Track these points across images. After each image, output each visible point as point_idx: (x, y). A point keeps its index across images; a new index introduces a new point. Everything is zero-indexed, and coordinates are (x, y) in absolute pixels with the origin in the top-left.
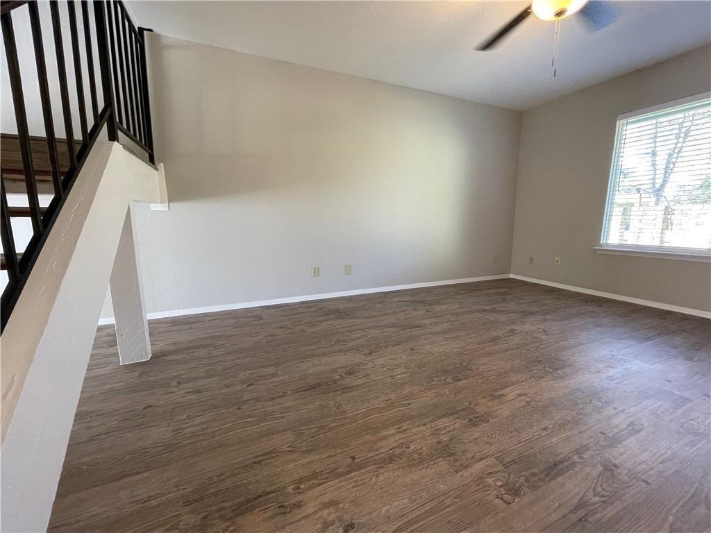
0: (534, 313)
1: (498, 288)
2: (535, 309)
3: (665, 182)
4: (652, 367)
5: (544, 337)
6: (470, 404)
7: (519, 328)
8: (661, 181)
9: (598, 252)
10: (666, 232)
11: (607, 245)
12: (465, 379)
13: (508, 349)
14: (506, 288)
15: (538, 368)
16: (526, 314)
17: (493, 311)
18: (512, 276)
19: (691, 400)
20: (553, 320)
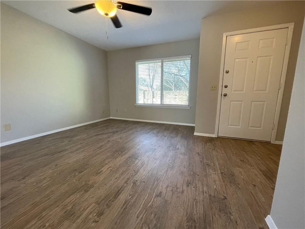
0: (118, 131)
1: (105, 123)
2: (118, 130)
3: (153, 84)
4: (149, 141)
5: (120, 140)
6: (86, 182)
7: (112, 139)
8: (152, 83)
9: (136, 106)
10: (154, 99)
11: (138, 104)
12: (85, 170)
13: (106, 150)
14: (109, 123)
15: (116, 154)
16: (114, 133)
17: (102, 134)
18: (111, 118)
19: (156, 149)
20: (124, 133)
